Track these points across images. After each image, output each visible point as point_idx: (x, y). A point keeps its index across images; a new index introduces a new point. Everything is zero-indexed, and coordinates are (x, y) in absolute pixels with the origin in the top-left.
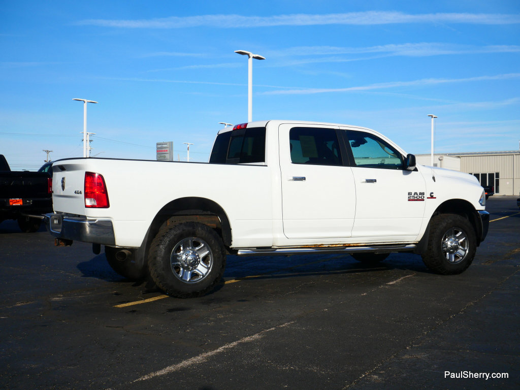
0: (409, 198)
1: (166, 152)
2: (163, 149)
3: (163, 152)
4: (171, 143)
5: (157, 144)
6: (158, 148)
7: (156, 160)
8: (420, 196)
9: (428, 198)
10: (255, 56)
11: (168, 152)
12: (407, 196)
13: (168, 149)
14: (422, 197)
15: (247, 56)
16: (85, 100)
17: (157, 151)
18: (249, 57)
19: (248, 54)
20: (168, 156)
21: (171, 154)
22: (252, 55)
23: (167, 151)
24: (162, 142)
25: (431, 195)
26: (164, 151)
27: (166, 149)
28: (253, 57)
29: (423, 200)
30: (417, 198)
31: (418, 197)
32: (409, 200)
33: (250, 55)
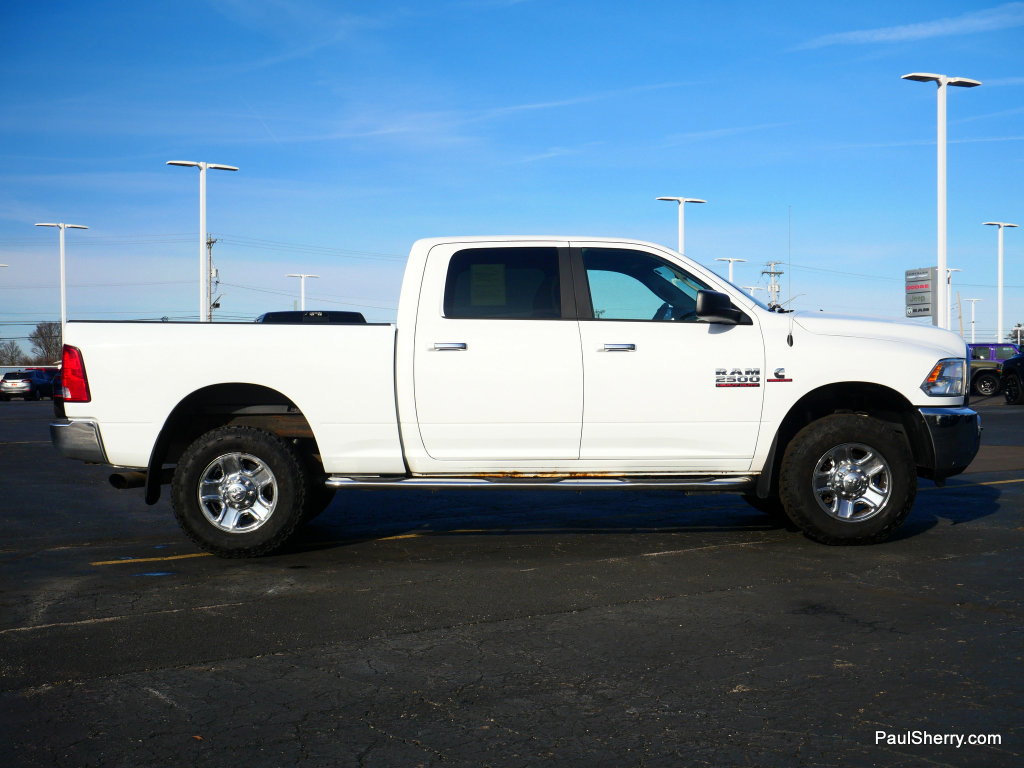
0: (718, 381)
1: (924, 289)
2: (919, 284)
3: (920, 290)
4: (934, 271)
5: (908, 274)
6: (908, 281)
8: (749, 376)
9: (769, 381)
10: (953, 80)
12: (715, 377)
13: (929, 283)
14: (755, 379)
15: (934, 82)
16: (680, 199)
17: (908, 288)
18: (939, 84)
19: (936, 80)
21: (934, 292)
22: (944, 79)
23: (926, 286)
24: (917, 268)
25: (776, 374)
26: (922, 286)
27: (926, 283)
28: (950, 84)
29: (758, 385)
30: (739, 380)
31: (743, 379)
32: (718, 386)
33: (941, 80)
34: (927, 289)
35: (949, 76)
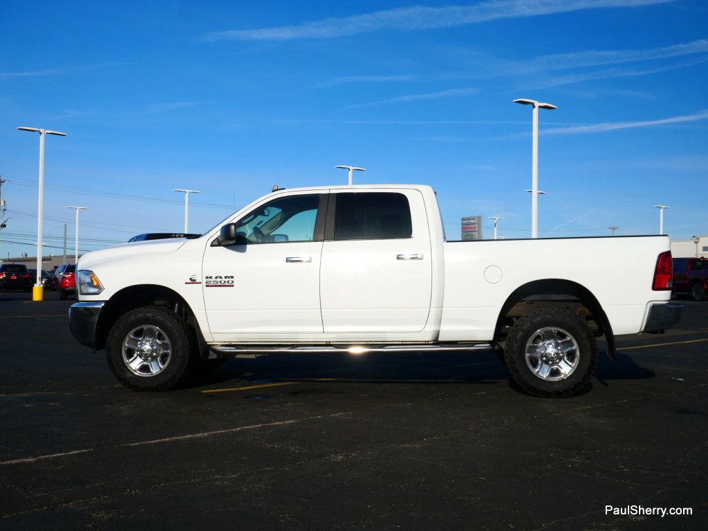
1: (473, 230)
2: (470, 226)
3: (470, 230)
4: (479, 218)
5: (463, 219)
6: (463, 224)
7: (461, 240)
10: (542, 104)
11: (477, 229)
13: (476, 226)
15: (531, 105)
16: (350, 167)
17: (463, 228)
18: (534, 107)
19: (533, 104)
20: (476, 235)
21: (479, 231)
22: (537, 104)
23: (474, 228)
24: (469, 216)
26: (471, 228)
27: (474, 226)
28: (540, 107)
33: (535, 104)
34: (474, 230)
35: (540, 102)
